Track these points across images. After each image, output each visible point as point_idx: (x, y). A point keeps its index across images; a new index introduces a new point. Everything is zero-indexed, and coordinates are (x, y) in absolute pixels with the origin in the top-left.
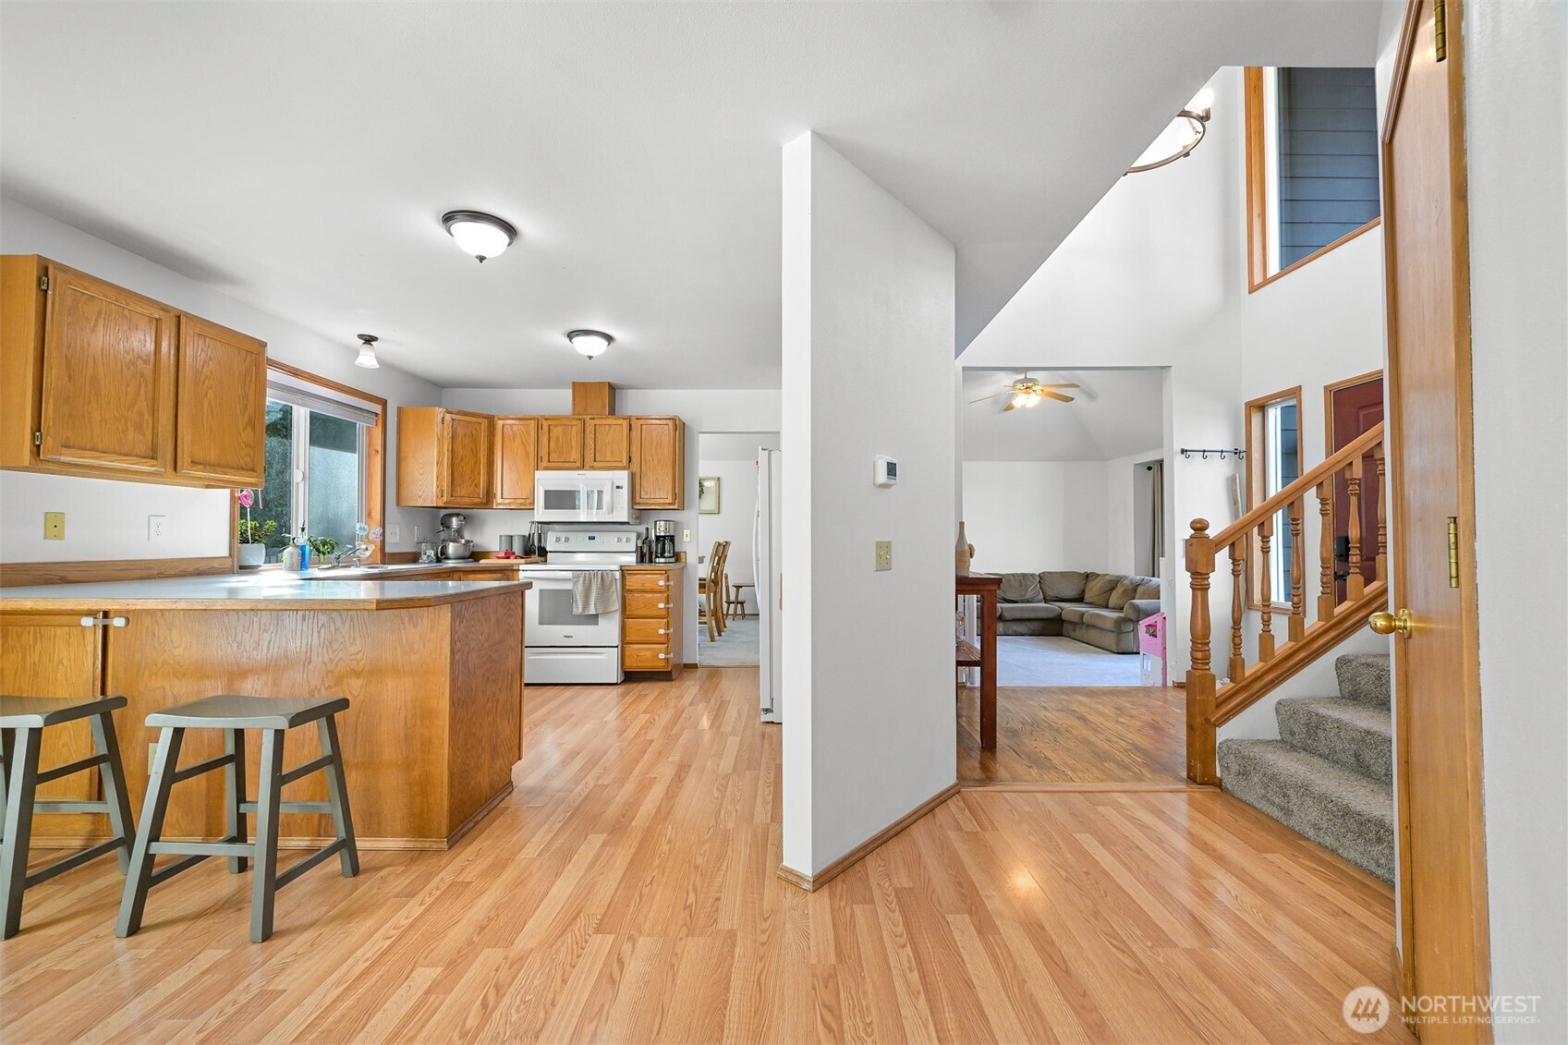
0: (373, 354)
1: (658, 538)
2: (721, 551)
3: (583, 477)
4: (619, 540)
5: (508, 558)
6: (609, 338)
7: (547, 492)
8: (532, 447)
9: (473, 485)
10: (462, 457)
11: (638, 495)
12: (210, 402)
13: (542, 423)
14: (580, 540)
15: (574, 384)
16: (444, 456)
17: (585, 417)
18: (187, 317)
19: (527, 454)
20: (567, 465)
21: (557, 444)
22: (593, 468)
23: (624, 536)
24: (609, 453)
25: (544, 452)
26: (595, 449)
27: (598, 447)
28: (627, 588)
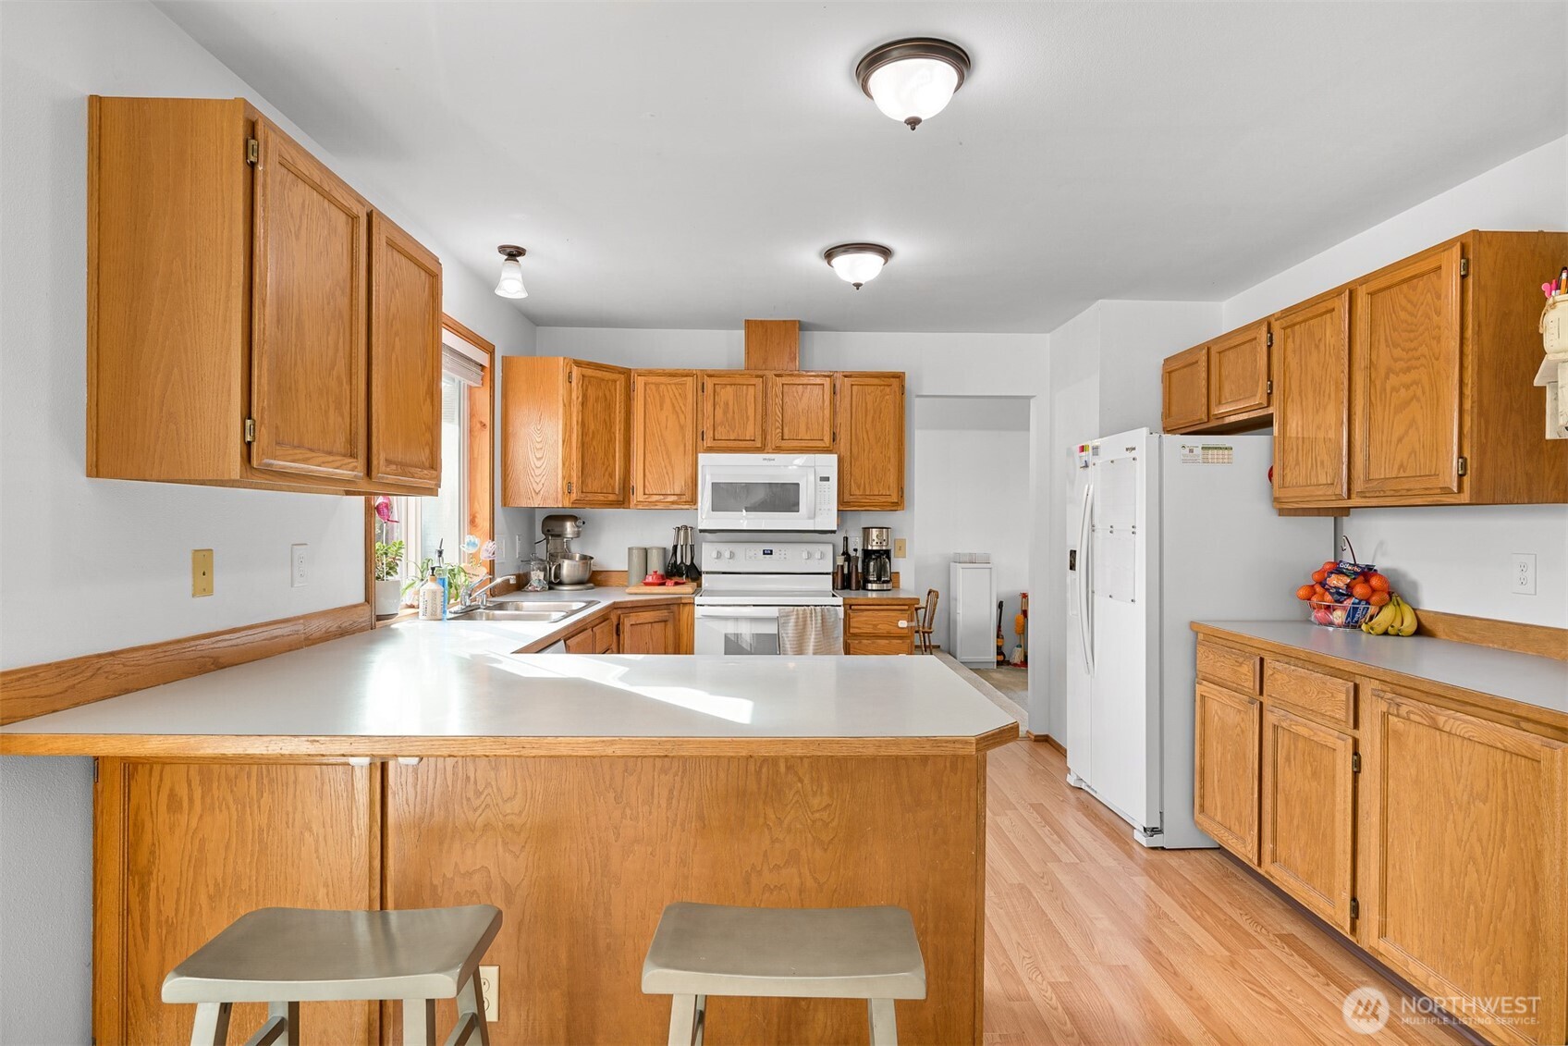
0: (519, 276)
1: (868, 554)
3: (772, 463)
4: (810, 556)
5: (663, 584)
6: (885, 252)
7: (715, 485)
8: (689, 416)
9: (607, 474)
10: (593, 432)
11: (846, 492)
13: (705, 381)
14: (750, 557)
15: (747, 322)
16: (571, 432)
17: (766, 372)
18: (377, 214)
19: (682, 428)
20: (743, 444)
21: (725, 412)
22: (778, 450)
23: (817, 550)
24: (803, 427)
25: (707, 426)
26: (782, 421)
27: (787, 419)
28: (852, 631)
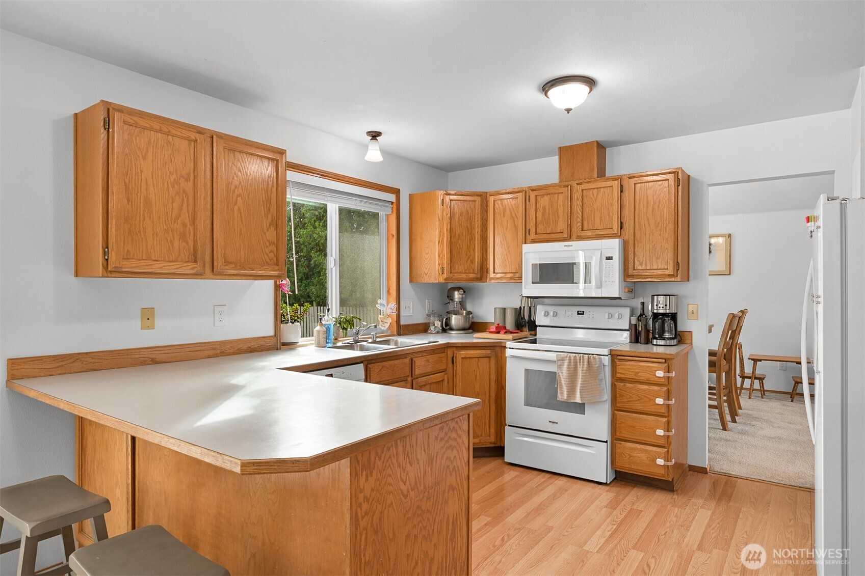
0: (378, 148)
1: (656, 316)
2: (734, 324)
3: (570, 248)
4: (611, 316)
5: (498, 333)
6: (590, 82)
7: (534, 267)
8: (520, 219)
9: (469, 261)
10: (459, 235)
11: (631, 266)
12: (239, 209)
13: (531, 195)
14: (568, 316)
15: (561, 149)
16: (443, 236)
17: (571, 183)
18: (217, 136)
19: (516, 227)
20: (554, 236)
21: (543, 215)
22: (580, 238)
23: (616, 311)
24: (597, 220)
25: (531, 225)
26: (582, 217)
27: (585, 216)
28: (618, 375)
